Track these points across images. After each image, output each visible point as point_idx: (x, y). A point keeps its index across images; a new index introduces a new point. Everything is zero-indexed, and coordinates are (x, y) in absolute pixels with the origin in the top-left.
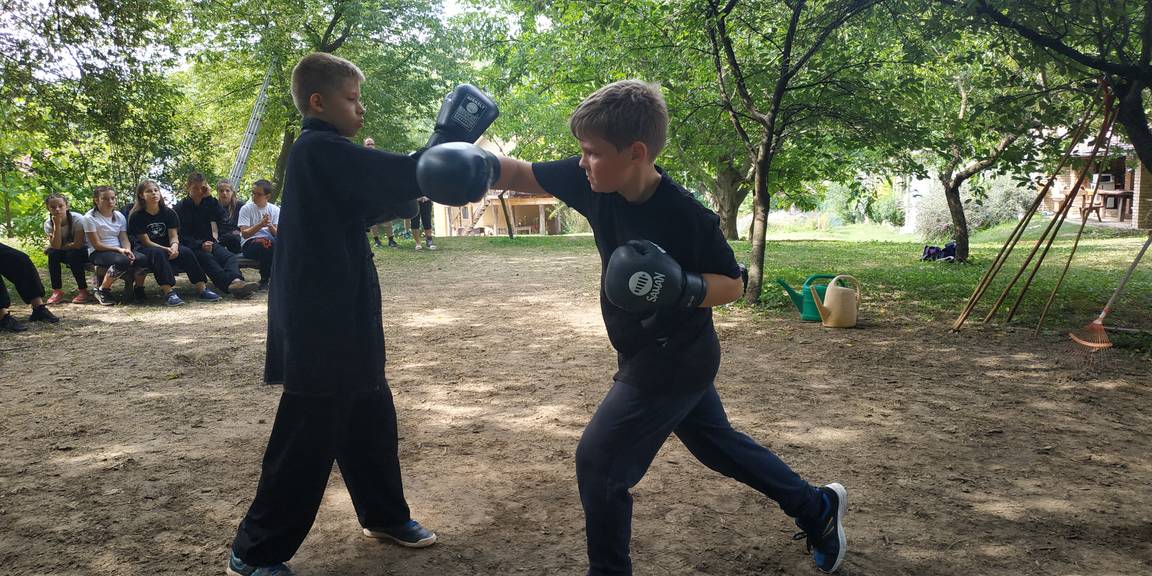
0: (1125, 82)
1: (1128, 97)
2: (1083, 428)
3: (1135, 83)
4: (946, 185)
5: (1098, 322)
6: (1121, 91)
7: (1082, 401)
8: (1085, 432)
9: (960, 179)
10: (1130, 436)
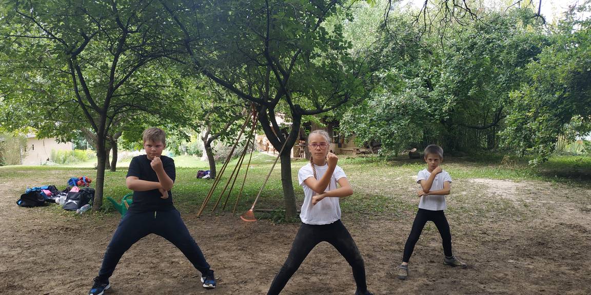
0: (260, 105)
1: (261, 111)
2: (236, 264)
3: (263, 107)
4: (205, 142)
5: (251, 210)
6: (259, 109)
7: (240, 250)
8: (236, 266)
9: (210, 141)
10: (253, 265)
